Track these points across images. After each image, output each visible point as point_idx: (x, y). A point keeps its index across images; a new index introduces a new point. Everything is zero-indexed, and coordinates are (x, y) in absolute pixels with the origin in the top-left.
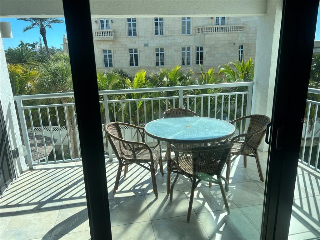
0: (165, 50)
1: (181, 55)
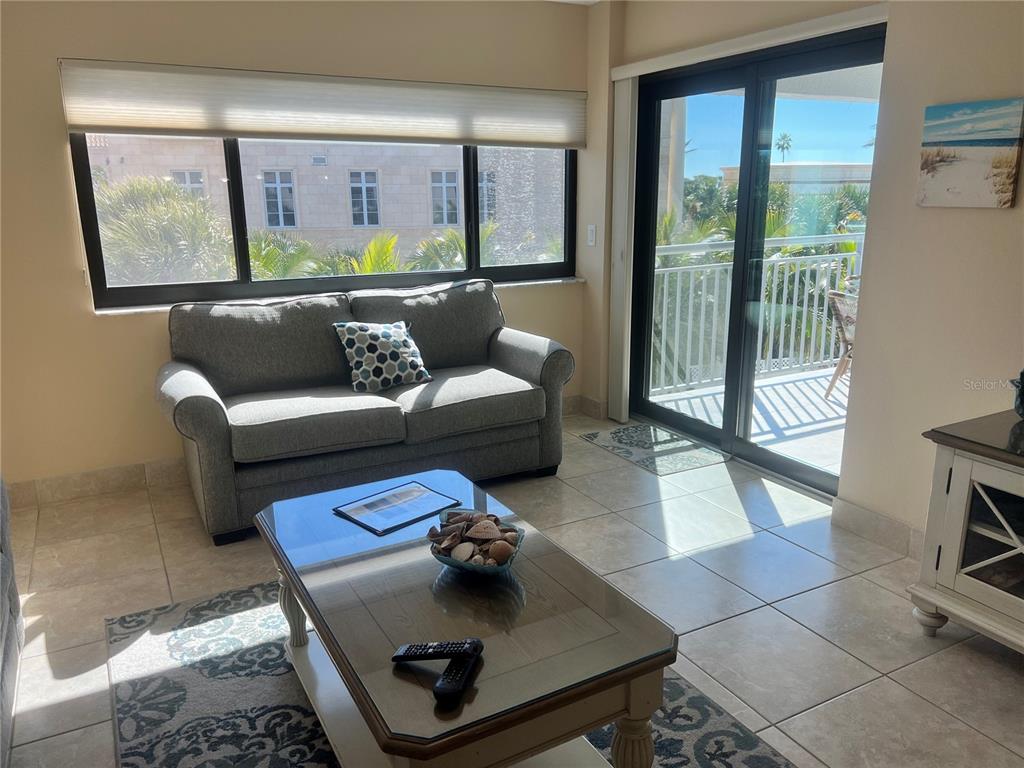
0: (379, 176)
1: (430, 196)
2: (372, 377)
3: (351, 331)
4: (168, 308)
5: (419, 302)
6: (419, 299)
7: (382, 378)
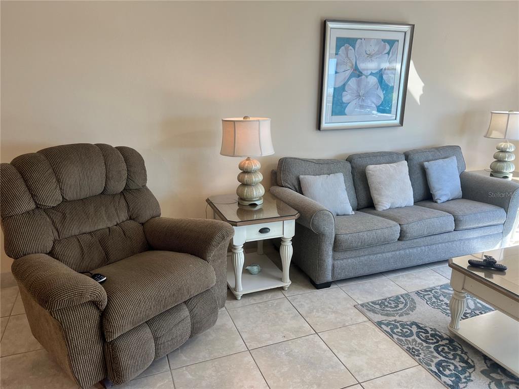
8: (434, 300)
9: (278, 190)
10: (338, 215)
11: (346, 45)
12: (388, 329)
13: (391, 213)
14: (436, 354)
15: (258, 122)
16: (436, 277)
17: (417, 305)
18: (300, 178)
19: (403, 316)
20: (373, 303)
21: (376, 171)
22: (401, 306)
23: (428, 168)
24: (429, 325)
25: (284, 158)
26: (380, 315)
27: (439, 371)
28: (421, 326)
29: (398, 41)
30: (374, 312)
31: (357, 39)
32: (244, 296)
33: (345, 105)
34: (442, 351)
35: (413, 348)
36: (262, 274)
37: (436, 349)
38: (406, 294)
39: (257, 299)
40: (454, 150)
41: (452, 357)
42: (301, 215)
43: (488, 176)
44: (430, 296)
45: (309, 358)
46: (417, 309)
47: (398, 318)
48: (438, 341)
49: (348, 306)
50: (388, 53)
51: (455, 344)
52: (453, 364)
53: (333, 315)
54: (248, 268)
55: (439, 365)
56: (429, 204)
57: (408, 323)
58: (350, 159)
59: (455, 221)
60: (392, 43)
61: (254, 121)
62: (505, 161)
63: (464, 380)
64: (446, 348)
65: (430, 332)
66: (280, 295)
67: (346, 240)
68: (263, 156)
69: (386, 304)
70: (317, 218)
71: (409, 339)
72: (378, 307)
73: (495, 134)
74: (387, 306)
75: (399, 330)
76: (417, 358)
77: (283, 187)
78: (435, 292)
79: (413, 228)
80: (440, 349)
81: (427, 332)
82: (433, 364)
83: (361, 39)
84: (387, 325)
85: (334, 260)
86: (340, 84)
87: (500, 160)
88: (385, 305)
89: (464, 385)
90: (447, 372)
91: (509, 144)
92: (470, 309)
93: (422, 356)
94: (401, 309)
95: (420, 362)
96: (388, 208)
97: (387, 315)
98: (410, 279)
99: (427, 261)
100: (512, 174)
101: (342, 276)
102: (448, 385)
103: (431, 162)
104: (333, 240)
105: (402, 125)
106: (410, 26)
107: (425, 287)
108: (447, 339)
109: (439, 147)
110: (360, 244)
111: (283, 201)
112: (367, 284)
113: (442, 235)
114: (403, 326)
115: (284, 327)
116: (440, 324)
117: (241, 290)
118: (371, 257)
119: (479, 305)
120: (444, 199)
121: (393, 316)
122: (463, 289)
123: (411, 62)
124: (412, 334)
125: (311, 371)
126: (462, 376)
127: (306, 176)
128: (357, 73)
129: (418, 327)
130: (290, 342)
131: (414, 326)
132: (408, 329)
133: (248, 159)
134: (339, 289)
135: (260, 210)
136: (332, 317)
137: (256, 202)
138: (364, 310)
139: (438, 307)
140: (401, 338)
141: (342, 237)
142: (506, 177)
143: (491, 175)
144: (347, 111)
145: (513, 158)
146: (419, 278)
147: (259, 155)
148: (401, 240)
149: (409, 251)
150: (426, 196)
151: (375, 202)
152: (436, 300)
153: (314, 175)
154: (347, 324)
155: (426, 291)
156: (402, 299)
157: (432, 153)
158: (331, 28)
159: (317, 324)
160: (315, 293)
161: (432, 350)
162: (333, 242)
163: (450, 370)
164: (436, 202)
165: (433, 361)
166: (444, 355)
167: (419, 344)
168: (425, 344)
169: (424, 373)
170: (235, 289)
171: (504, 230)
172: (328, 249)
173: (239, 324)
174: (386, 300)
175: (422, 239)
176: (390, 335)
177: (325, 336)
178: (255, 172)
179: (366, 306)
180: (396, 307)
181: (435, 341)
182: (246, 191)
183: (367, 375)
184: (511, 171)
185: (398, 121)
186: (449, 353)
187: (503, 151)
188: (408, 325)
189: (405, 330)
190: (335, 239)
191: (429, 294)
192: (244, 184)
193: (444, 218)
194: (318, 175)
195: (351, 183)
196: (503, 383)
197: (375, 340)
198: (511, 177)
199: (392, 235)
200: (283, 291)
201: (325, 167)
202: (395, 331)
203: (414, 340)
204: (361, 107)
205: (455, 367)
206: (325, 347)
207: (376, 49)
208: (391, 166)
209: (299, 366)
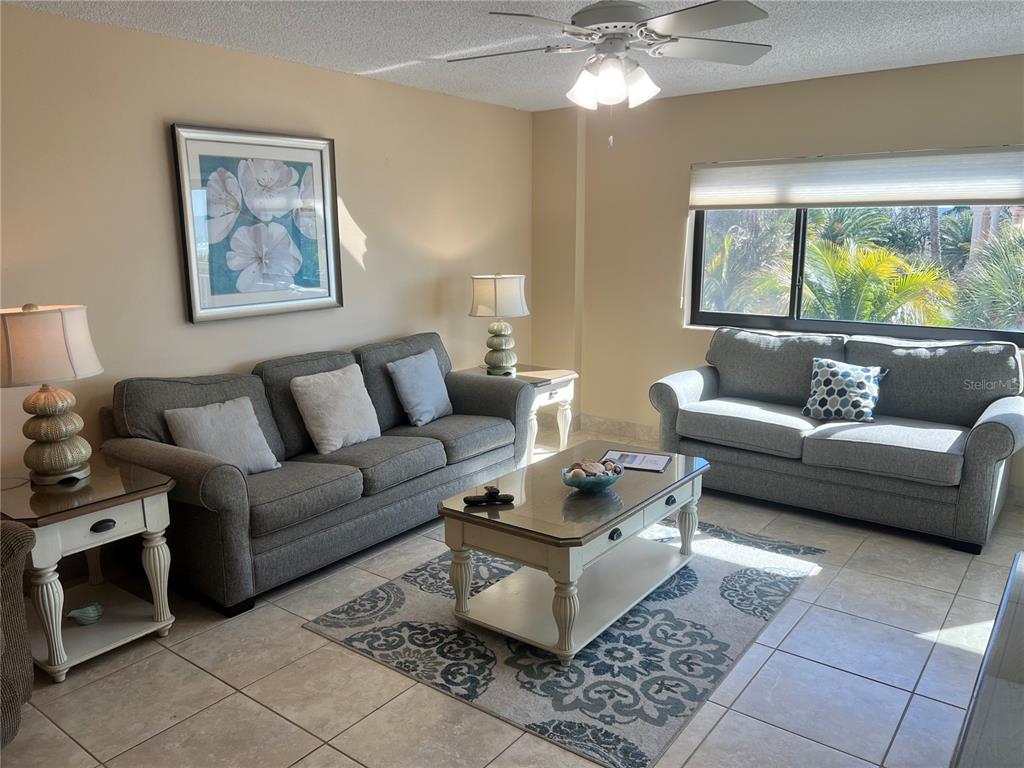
2: (817, 406)
3: (821, 366)
4: (715, 329)
5: (910, 354)
6: (912, 351)
7: (825, 408)
8: (431, 580)
9: (122, 444)
10: (251, 474)
11: (219, 169)
12: (364, 646)
13: (345, 453)
14: (440, 659)
15: (60, 314)
16: (432, 546)
17: (406, 596)
18: (166, 416)
19: (385, 618)
20: (333, 612)
21: (309, 386)
22: (381, 604)
23: (394, 373)
24: (425, 620)
25: (125, 381)
26: (348, 628)
27: (447, 681)
28: (415, 624)
29: (311, 165)
30: (338, 625)
31: (238, 160)
32: (74, 670)
33: (234, 275)
34: (449, 651)
35: (406, 661)
36: (108, 618)
37: (441, 653)
38: (387, 584)
39: (104, 669)
40: (429, 340)
41: (463, 655)
42: (178, 483)
43: (483, 375)
44: (424, 577)
45: (231, 736)
46: (407, 601)
47: (378, 624)
48: (442, 640)
49: (292, 629)
50: (298, 184)
51: (468, 635)
52: (465, 664)
53: (267, 650)
54: (73, 613)
55: (445, 673)
56: (405, 430)
57: (395, 627)
58: (259, 370)
59: (445, 449)
60: (301, 167)
61: (50, 311)
62: (503, 350)
63: (483, 682)
64: (454, 646)
65: (430, 630)
66: (154, 648)
67: (272, 512)
68: (79, 378)
69: (357, 607)
70: (210, 482)
71: (398, 650)
72: (343, 616)
73: (482, 310)
74: (358, 611)
75: (381, 642)
76: (414, 673)
77: (132, 437)
78: (432, 569)
79: (385, 472)
80: (445, 651)
81: (424, 631)
82: (438, 675)
83: (246, 159)
84: (361, 640)
85: (255, 554)
86: (218, 238)
87: (496, 349)
88: (354, 611)
89: (483, 688)
90: (459, 679)
91: (503, 325)
92: (482, 579)
93: (420, 668)
94: (382, 609)
95: (418, 678)
96: (339, 446)
97: (360, 624)
98: (390, 558)
99: (413, 523)
100: (514, 369)
101: (274, 582)
102: (461, 696)
103: (397, 362)
104: (248, 517)
105: (342, 305)
106: (325, 142)
107: (415, 566)
108: (454, 632)
109: (407, 338)
110: (297, 515)
111: (135, 464)
112: (321, 585)
113: (430, 475)
114: (387, 633)
115: (172, 700)
116: (444, 613)
117: (65, 659)
118: (322, 535)
119: (495, 571)
120: (426, 418)
121: (370, 623)
122: (463, 544)
123: (340, 201)
124: (402, 641)
125: (237, 756)
126: (479, 678)
127: (178, 411)
128: (248, 218)
129: (411, 627)
130: (188, 723)
131: (405, 629)
132: (396, 636)
133: (45, 388)
134: (272, 606)
135: (86, 490)
136: (264, 655)
137: (75, 475)
138: (321, 628)
139: (439, 589)
140: (385, 652)
141: (263, 509)
142: (509, 374)
143: (489, 373)
144: (240, 284)
145: (511, 345)
146: (405, 554)
147: (69, 377)
148: (368, 496)
149: (383, 512)
150: (398, 418)
151: (316, 440)
152: (433, 581)
153: (193, 407)
154: (293, 659)
155: (417, 570)
156: (382, 594)
157: (396, 347)
158: (186, 139)
159: (237, 676)
160: (227, 625)
161: (435, 654)
162: (248, 522)
163: (462, 674)
164: (415, 426)
165: (436, 671)
166: (452, 656)
167: (415, 652)
168: (423, 650)
169: (425, 691)
170: (51, 661)
171: (515, 452)
172: (241, 537)
173: (70, 725)
174: (355, 601)
175: (401, 488)
176: (368, 654)
177: (254, 692)
178: (64, 412)
179: (323, 620)
180: (373, 608)
181: (438, 640)
182: (49, 455)
183: (337, 726)
184: (513, 364)
185: (333, 299)
186: (460, 650)
187: (497, 335)
188: (394, 630)
189: (390, 639)
190: (251, 515)
191: (423, 575)
192: (41, 442)
193: (429, 447)
194: (202, 405)
195: (267, 414)
196: (535, 667)
197: (345, 669)
198: (514, 373)
199: (351, 488)
200: (160, 641)
201: (214, 388)
202: (376, 644)
203: (407, 649)
204: (265, 277)
205: (470, 667)
206: (256, 707)
207: (276, 177)
208: (334, 375)
209: (211, 755)
